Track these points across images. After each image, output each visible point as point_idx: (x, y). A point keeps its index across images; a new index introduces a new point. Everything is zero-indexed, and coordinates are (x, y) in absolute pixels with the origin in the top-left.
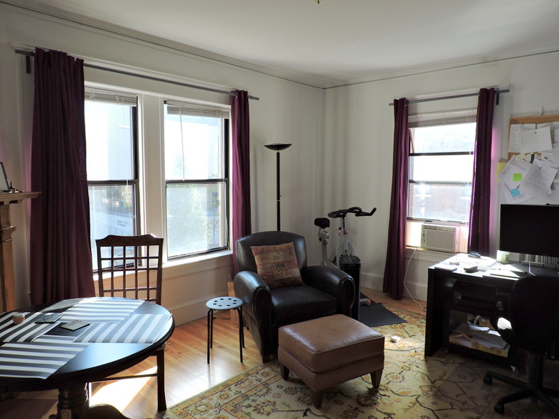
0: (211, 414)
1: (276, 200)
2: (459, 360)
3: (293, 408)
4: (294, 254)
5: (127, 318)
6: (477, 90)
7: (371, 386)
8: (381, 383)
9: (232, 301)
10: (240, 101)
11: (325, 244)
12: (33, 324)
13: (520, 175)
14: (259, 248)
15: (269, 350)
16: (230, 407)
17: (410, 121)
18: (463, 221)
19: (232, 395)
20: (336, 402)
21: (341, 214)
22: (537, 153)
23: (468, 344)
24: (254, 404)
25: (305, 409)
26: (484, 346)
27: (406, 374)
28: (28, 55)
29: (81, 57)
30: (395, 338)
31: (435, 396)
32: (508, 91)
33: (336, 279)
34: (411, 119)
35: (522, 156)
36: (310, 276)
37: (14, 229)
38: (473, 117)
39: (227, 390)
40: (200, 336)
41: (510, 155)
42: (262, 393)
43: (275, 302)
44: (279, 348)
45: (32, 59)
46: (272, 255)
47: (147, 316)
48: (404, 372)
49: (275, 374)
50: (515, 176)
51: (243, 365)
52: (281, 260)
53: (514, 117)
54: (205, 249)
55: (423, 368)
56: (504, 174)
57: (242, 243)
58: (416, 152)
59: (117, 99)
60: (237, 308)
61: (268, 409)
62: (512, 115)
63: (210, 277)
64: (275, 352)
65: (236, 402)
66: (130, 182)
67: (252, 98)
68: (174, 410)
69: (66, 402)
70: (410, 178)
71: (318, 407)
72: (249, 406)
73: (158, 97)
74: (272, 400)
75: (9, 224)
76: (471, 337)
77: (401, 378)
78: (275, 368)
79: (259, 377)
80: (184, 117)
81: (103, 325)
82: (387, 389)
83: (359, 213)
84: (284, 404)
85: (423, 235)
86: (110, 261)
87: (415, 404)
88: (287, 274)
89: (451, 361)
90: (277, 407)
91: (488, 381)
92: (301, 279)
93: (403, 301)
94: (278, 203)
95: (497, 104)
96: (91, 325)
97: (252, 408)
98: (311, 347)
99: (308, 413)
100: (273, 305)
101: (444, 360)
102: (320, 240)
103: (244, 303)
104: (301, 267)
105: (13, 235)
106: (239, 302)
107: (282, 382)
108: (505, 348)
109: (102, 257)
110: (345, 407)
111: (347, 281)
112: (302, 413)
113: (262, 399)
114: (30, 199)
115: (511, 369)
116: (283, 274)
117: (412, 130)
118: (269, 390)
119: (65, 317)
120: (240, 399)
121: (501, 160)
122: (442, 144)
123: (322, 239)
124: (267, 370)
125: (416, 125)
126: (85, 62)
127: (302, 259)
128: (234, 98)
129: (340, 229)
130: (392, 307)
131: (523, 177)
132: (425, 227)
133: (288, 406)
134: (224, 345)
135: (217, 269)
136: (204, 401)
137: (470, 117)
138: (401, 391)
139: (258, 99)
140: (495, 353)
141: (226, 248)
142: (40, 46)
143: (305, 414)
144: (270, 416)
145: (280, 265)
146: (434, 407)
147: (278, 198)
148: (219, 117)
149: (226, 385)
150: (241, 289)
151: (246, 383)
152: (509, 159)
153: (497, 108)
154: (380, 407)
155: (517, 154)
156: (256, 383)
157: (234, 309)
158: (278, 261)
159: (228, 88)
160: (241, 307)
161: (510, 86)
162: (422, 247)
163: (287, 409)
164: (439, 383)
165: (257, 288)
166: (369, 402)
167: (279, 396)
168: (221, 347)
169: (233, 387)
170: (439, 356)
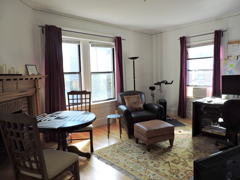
0: (110, 153)
1: (133, 79)
2: (206, 138)
3: (139, 152)
4: (140, 99)
5: (80, 116)
6: (214, 31)
7: (170, 146)
8: (173, 144)
9: (117, 116)
10: (118, 41)
11: (153, 97)
12: (49, 117)
13: (233, 65)
14: (127, 96)
15: (131, 134)
16: (116, 151)
17: (187, 46)
18: (210, 85)
19: (117, 147)
20: (156, 150)
21: (159, 84)
22: (239, 55)
23: (210, 131)
24: (125, 150)
25: (144, 152)
26: (216, 132)
27: (184, 142)
28: (43, 27)
29: (60, 27)
30: (180, 130)
31: (195, 149)
32: (226, 31)
33: (157, 107)
34: (187, 45)
35: (233, 57)
36: (147, 107)
37: (40, 88)
38: (212, 42)
39: (115, 146)
40: (105, 130)
41: (228, 57)
42: (128, 147)
43: (133, 115)
44: (134, 131)
45: (44, 29)
46: (132, 99)
47: (86, 115)
48: (183, 141)
49: (133, 142)
50: (231, 65)
51: (121, 139)
52: (135, 101)
53: (230, 41)
54: (106, 99)
55: (191, 140)
56: (226, 65)
57: (120, 95)
58: (190, 58)
59: (73, 42)
60: (118, 118)
61: (130, 152)
62: (228, 41)
63: (108, 109)
64: (133, 134)
65: (118, 150)
66: (78, 73)
67: (123, 39)
68: (96, 152)
69: (61, 142)
70: (188, 69)
71: (149, 151)
72: (123, 151)
73: (87, 41)
74: (132, 149)
75: (38, 86)
76: (211, 129)
77: (182, 143)
78: (133, 140)
79: (127, 142)
80: (97, 48)
81: (72, 117)
82: (176, 146)
83: (167, 83)
84: (136, 150)
85: (194, 92)
86: (72, 100)
87: (186, 151)
88: (138, 106)
89: (203, 138)
90: (133, 151)
91: (217, 144)
92: (143, 108)
93: (186, 119)
94: (134, 80)
95: (222, 36)
96: (68, 117)
97: (124, 151)
98: (146, 129)
99: (145, 153)
100: (132, 117)
101: (200, 138)
102: (152, 95)
103: (121, 116)
104: (143, 104)
105: (40, 90)
106: (119, 116)
107: (136, 144)
108: (224, 132)
109: (70, 99)
110: (159, 152)
111: (161, 108)
112: (143, 153)
113: (128, 149)
114: (45, 78)
115: (227, 140)
116: (136, 106)
117: (188, 49)
118: (130, 146)
119: (59, 115)
120: (120, 149)
121: (225, 59)
122: (200, 54)
123: (153, 95)
124: (130, 140)
125: (189, 47)
126: (62, 29)
127: (144, 101)
128: (116, 40)
129: (159, 90)
130: (181, 121)
131: (234, 66)
132: (194, 88)
133: (138, 151)
134: (114, 133)
135: (111, 106)
136: (107, 149)
137: (211, 42)
138: (181, 147)
139: (125, 40)
140: (220, 134)
141: (114, 99)
142: (47, 24)
143: (144, 153)
144: (131, 154)
145: (135, 103)
146: (193, 152)
147: (134, 78)
148: (110, 47)
149: (115, 145)
150: (120, 111)
151: (122, 144)
152: (228, 58)
153: (222, 38)
154: (172, 152)
155: (231, 56)
156: (126, 144)
157: (117, 118)
158: (134, 101)
159: (114, 36)
160: (120, 117)
161: (227, 28)
162: (193, 97)
163: (137, 152)
164: (196, 145)
165: (126, 110)
166: (168, 150)
167: (135, 148)
168: (113, 134)
169: (117, 145)
170: (198, 137)
